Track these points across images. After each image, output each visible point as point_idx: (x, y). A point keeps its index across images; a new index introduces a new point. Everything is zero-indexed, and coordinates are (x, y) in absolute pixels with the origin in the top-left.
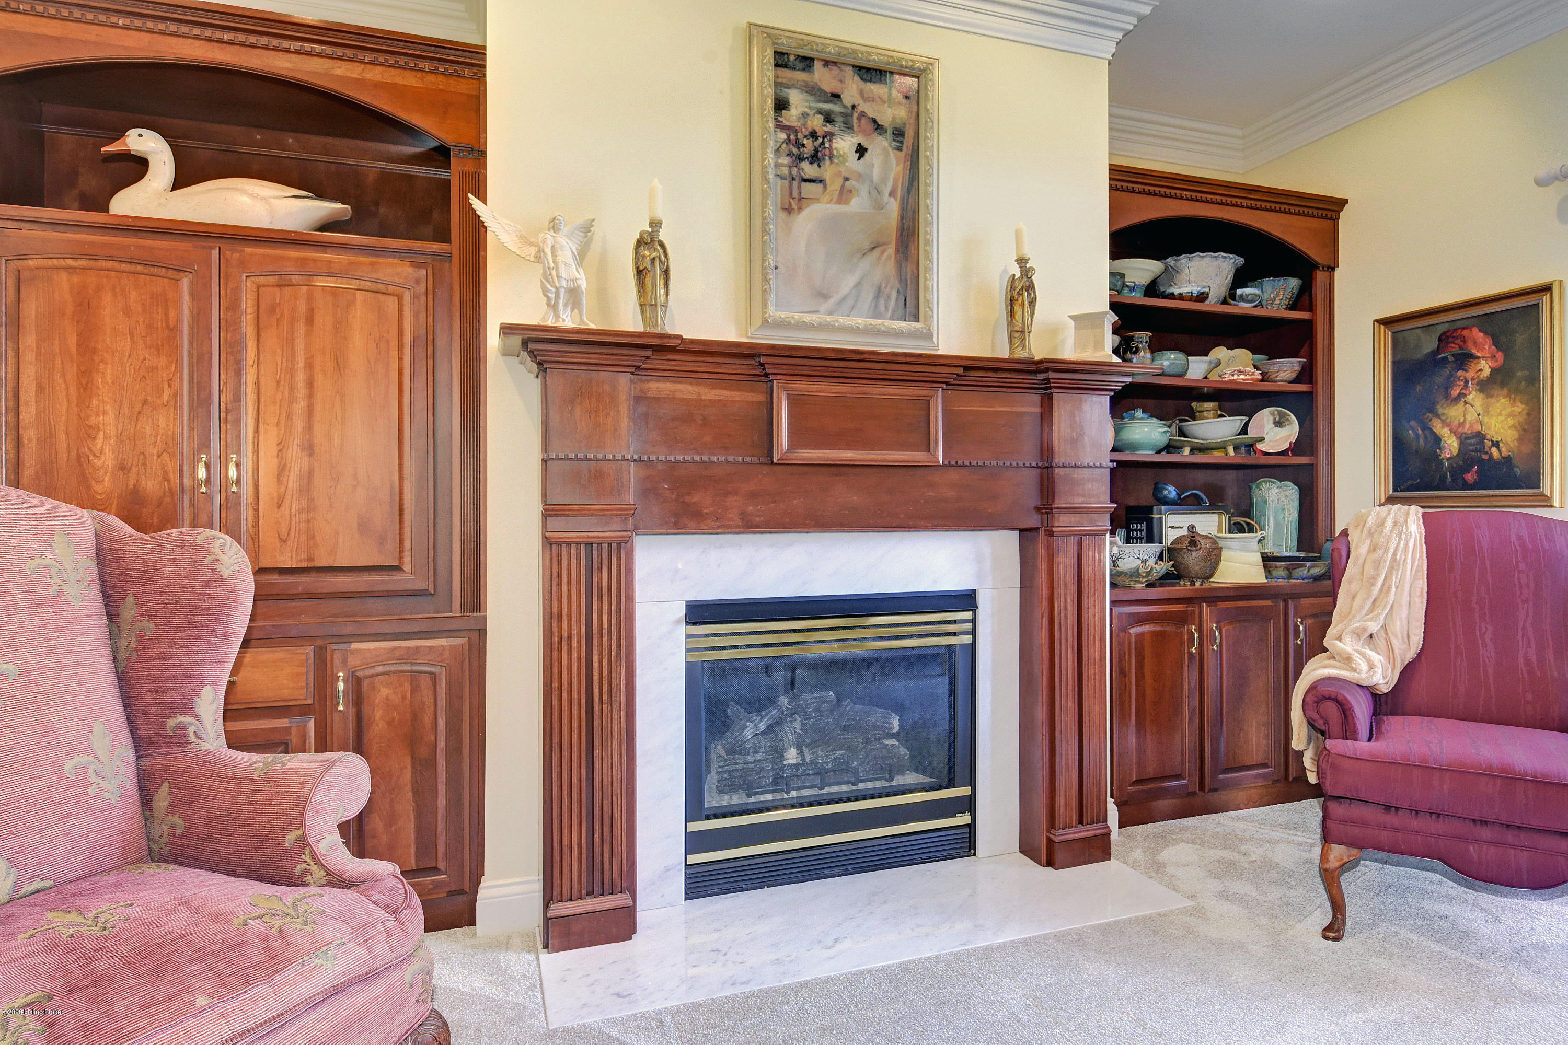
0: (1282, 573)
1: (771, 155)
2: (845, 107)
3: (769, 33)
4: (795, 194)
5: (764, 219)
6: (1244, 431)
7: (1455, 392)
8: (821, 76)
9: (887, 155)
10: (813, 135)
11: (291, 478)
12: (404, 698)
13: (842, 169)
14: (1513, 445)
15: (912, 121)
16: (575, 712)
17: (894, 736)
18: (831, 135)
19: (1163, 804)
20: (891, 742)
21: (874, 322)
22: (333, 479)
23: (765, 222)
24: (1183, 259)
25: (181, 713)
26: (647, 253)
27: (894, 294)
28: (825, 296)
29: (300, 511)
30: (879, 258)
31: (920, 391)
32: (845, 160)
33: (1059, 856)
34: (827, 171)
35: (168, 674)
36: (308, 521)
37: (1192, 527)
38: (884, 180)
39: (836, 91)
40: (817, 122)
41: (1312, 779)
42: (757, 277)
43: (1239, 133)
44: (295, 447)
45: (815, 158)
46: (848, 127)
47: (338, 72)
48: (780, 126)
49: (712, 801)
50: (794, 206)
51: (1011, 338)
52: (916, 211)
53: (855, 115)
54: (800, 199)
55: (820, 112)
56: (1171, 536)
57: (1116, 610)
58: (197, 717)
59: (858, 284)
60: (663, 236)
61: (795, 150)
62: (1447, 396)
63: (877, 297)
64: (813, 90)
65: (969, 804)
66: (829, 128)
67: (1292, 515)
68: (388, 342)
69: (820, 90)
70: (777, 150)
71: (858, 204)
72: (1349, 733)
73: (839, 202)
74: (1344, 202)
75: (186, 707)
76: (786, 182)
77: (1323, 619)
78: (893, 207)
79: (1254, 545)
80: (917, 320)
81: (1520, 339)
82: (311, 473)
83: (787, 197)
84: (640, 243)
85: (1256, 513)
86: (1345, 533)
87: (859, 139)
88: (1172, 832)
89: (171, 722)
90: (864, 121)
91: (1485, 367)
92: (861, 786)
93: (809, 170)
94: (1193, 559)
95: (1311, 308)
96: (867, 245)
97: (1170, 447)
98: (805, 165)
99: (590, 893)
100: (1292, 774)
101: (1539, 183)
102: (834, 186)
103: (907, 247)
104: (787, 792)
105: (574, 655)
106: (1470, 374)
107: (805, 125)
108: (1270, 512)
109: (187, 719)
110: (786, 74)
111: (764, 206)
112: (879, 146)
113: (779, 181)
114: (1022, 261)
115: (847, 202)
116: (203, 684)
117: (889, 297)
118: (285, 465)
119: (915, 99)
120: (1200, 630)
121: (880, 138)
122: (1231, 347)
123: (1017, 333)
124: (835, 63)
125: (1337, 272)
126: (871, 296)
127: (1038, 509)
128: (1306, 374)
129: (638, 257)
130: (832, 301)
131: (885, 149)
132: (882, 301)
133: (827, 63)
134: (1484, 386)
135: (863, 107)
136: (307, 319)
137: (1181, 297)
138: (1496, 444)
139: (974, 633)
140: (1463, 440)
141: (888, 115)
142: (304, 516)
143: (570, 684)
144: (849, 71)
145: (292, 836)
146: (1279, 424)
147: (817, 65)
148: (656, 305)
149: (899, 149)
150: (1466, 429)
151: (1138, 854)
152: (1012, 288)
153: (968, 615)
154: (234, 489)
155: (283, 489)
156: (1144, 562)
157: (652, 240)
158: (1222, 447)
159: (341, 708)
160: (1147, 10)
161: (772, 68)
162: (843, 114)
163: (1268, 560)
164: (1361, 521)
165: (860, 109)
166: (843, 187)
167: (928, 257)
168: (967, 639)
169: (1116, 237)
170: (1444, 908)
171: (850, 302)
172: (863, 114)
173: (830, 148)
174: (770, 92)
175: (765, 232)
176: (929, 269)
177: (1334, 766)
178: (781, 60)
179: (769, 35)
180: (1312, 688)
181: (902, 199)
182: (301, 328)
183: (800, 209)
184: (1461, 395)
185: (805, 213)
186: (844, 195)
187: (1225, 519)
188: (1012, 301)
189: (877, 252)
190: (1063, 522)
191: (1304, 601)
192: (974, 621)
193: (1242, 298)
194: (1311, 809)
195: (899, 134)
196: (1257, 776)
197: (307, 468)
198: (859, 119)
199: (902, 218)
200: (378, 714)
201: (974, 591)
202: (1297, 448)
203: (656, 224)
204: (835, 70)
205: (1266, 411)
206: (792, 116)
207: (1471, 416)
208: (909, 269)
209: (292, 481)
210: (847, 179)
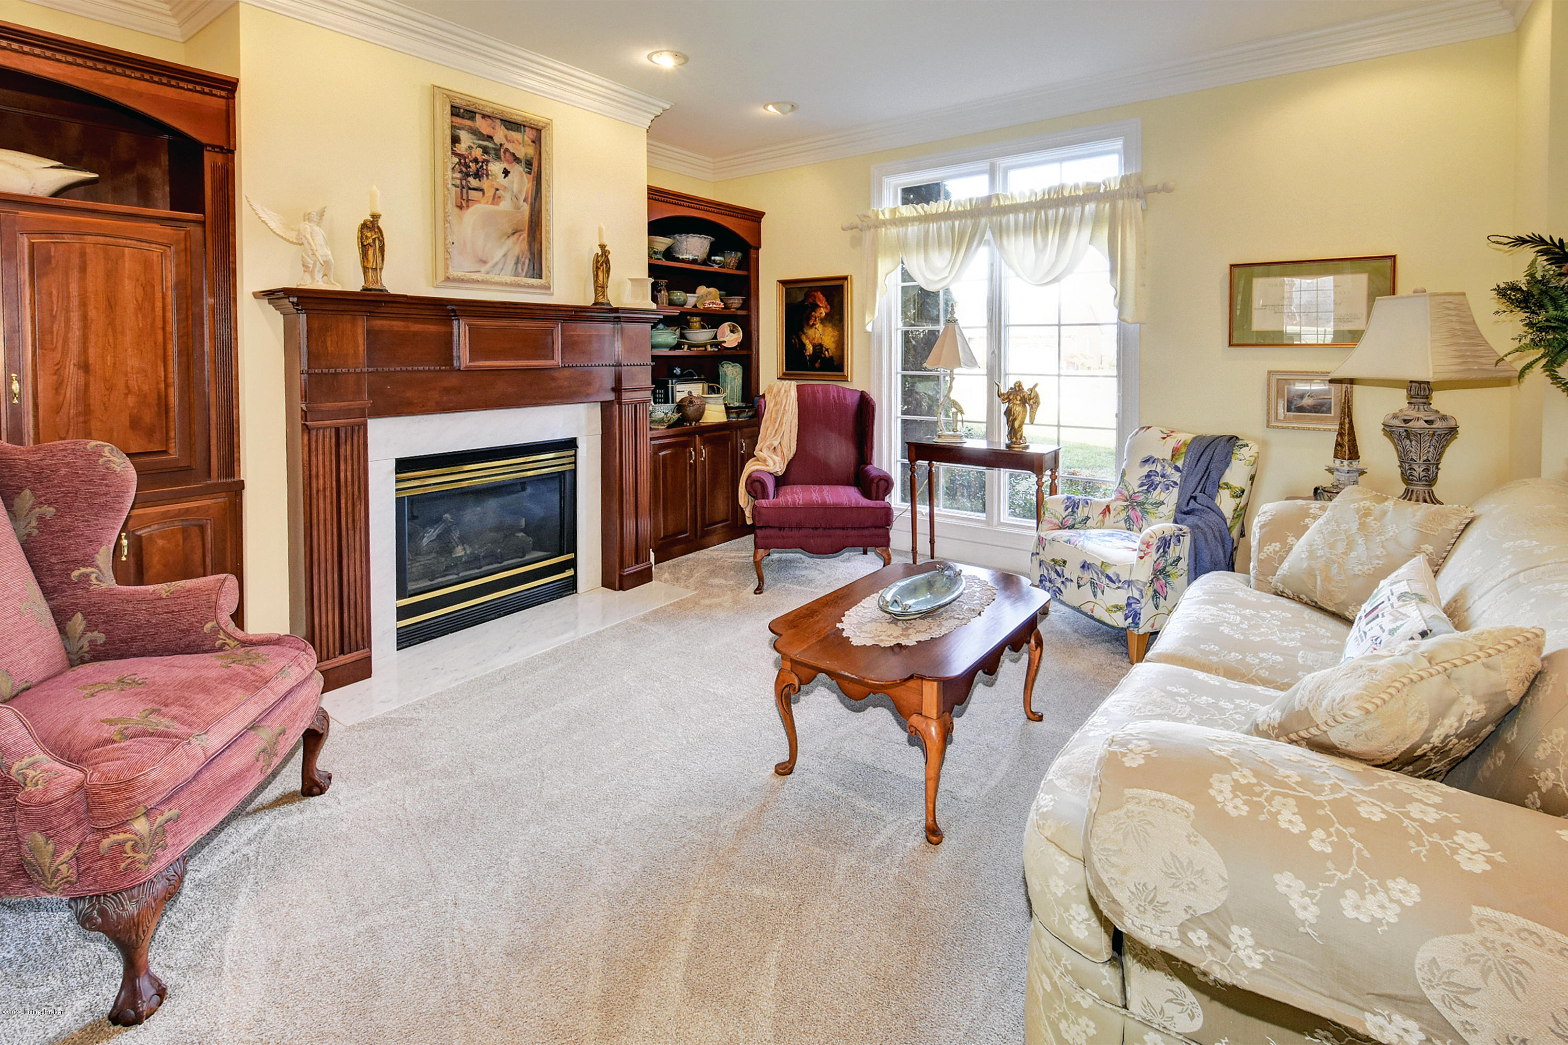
0: (734, 415)
1: (450, 173)
2: (496, 144)
3: (447, 94)
4: (465, 197)
5: (445, 213)
6: (715, 337)
7: (811, 323)
8: (482, 125)
9: (522, 176)
10: (476, 161)
11: (69, 390)
12: (177, 545)
13: (495, 183)
14: (834, 350)
15: (537, 156)
16: (329, 538)
17: (522, 531)
18: (488, 161)
19: (676, 549)
20: (521, 534)
21: (516, 279)
22: (107, 389)
23: (446, 213)
24: (684, 236)
25: (84, 566)
26: (369, 234)
27: (527, 262)
28: (485, 262)
29: (77, 415)
30: (518, 239)
31: (549, 324)
32: (496, 178)
33: (626, 583)
34: (485, 184)
35: (71, 541)
36: (85, 422)
37: (690, 393)
38: (520, 191)
39: (491, 134)
40: (478, 153)
41: (749, 522)
42: (440, 249)
43: (711, 160)
44: (72, 367)
45: (477, 175)
46: (498, 158)
47: (106, 82)
48: (454, 153)
49: (411, 586)
50: (464, 204)
51: (596, 290)
52: (540, 212)
53: (502, 150)
54: (468, 200)
55: (480, 146)
56: (679, 397)
57: (653, 442)
58: (97, 567)
59: (505, 255)
60: (381, 223)
61: (464, 169)
62: (808, 324)
63: (517, 263)
64: (475, 132)
65: (573, 564)
66: (486, 157)
67: (738, 382)
68: (153, 286)
69: (480, 133)
70: (453, 169)
71: (505, 205)
72: (765, 495)
73: (493, 204)
74: (763, 214)
75: (88, 561)
76: (459, 190)
77: (753, 440)
78: (526, 208)
79: (721, 401)
80: (541, 277)
81: (836, 301)
82: (87, 385)
83: (459, 199)
84: (364, 226)
85: (721, 381)
86: (764, 396)
87: (505, 165)
88: (681, 562)
89: (75, 574)
90: (507, 154)
91: (823, 312)
92: (505, 563)
93: (474, 182)
94: (691, 410)
95: (748, 269)
96: (510, 231)
97: (678, 346)
98: (471, 179)
99: (342, 652)
100: (739, 523)
101: (843, 229)
102: (490, 193)
103: (535, 233)
104: (458, 574)
105: (328, 500)
106: (817, 315)
107: (470, 154)
108: (728, 380)
109: (90, 570)
110: (458, 120)
111: (445, 204)
112: (517, 170)
113: (454, 188)
114: (602, 247)
115: (497, 204)
116: (101, 545)
117: (524, 263)
118: (63, 381)
119: (537, 142)
120: (695, 450)
121: (517, 165)
122: (708, 287)
123: (600, 288)
124: (489, 117)
125: (760, 251)
126: (513, 262)
127: (613, 390)
128: (746, 305)
129: (362, 238)
130: (488, 266)
131: (521, 173)
132: (520, 266)
133: (484, 116)
134: (823, 321)
135: (507, 145)
136: (80, 267)
137: (683, 261)
138: (827, 350)
139: (575, 463)
140: (814, 346)
141: (521, 152)
142: (81, 419)
143: (325, 520)
144: (498, 122)
145: (209, 625)
146: (732, 331)
147: (478, 117)
148: (376, 269)
149: (530, 173)
150: (816, 341)
151: (666, 575)
152: (597, 262)
153: (572, 452)
154: (16, 401)
155: (61, 399)
156: (666, 414)
157: (373, 226)
158: (705, 345)
159: (124, 559)
160: (668, 107)
161: (449, 116)
162: (495, 149)
163: (728, 409)
164: (770, 389)
165: (505, 146)
166: (495, 194)
167: (548, 239)
168: (572, 467)
169: (651, 224)
170: (803, 573)
171: (500, 266)
172: (507, 150)
173: (487, 170)
174: (448, 132)
175: (446, 221)
176: (548, 248)
177: (759, 513)
178: (456, 111)
179: (448, 96)
180: (750, 476)
181: (531, 204)
182: (75, 276)
183: (468, 206)
184: (814, 324)
185: (471, 209)
186: (496, 199)
187: (706, 385)
188: (597, 268)
189: (516, 235)
190: (626, 397)
191: (745, 430)
192: (575, 455)
193: (714, 261)
194: (749, 540)
195: (529, 164)
196: (723, 527)
197: (83, 383)
198: (505, 153)
199: (531, 215)
200: (156, 559)
201: (575, 439)
202: (741, 345)
203: (375, 217)
204: (489, 121)
205: (726, 324)
206: (462, 148)
207: (818, 335)
208: (536, 246)
209: (70, 392)
210: (497, 190)
